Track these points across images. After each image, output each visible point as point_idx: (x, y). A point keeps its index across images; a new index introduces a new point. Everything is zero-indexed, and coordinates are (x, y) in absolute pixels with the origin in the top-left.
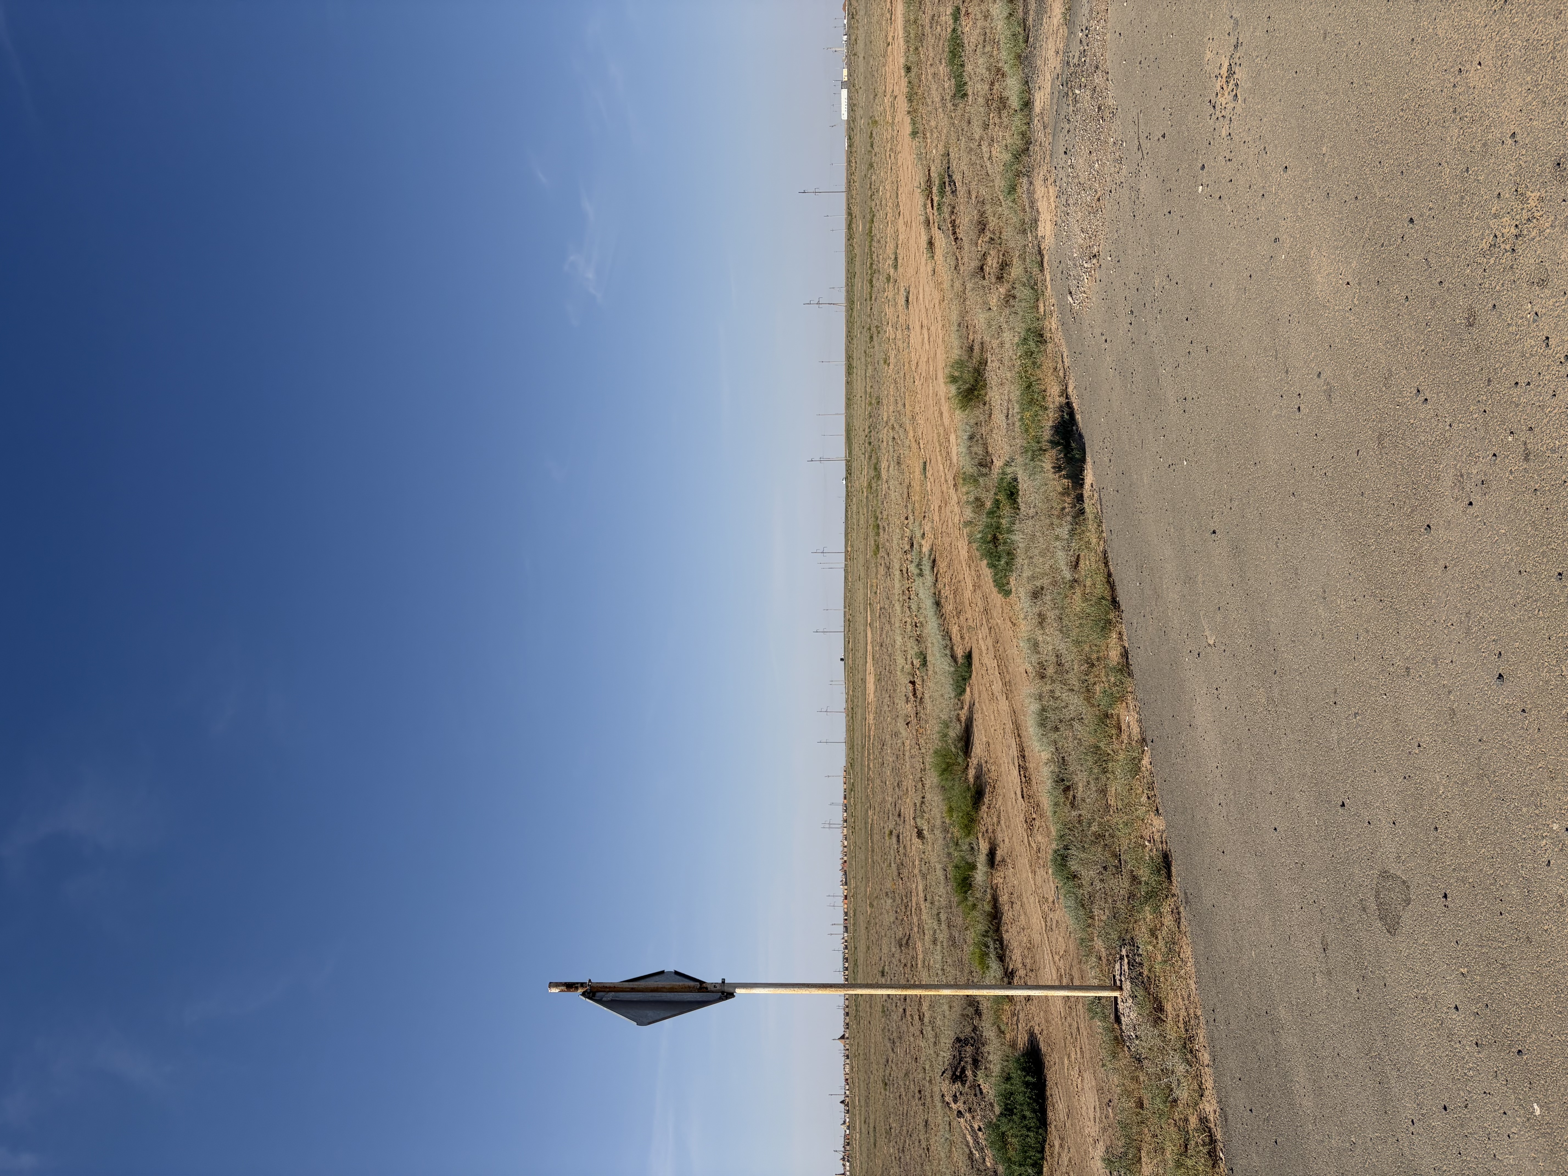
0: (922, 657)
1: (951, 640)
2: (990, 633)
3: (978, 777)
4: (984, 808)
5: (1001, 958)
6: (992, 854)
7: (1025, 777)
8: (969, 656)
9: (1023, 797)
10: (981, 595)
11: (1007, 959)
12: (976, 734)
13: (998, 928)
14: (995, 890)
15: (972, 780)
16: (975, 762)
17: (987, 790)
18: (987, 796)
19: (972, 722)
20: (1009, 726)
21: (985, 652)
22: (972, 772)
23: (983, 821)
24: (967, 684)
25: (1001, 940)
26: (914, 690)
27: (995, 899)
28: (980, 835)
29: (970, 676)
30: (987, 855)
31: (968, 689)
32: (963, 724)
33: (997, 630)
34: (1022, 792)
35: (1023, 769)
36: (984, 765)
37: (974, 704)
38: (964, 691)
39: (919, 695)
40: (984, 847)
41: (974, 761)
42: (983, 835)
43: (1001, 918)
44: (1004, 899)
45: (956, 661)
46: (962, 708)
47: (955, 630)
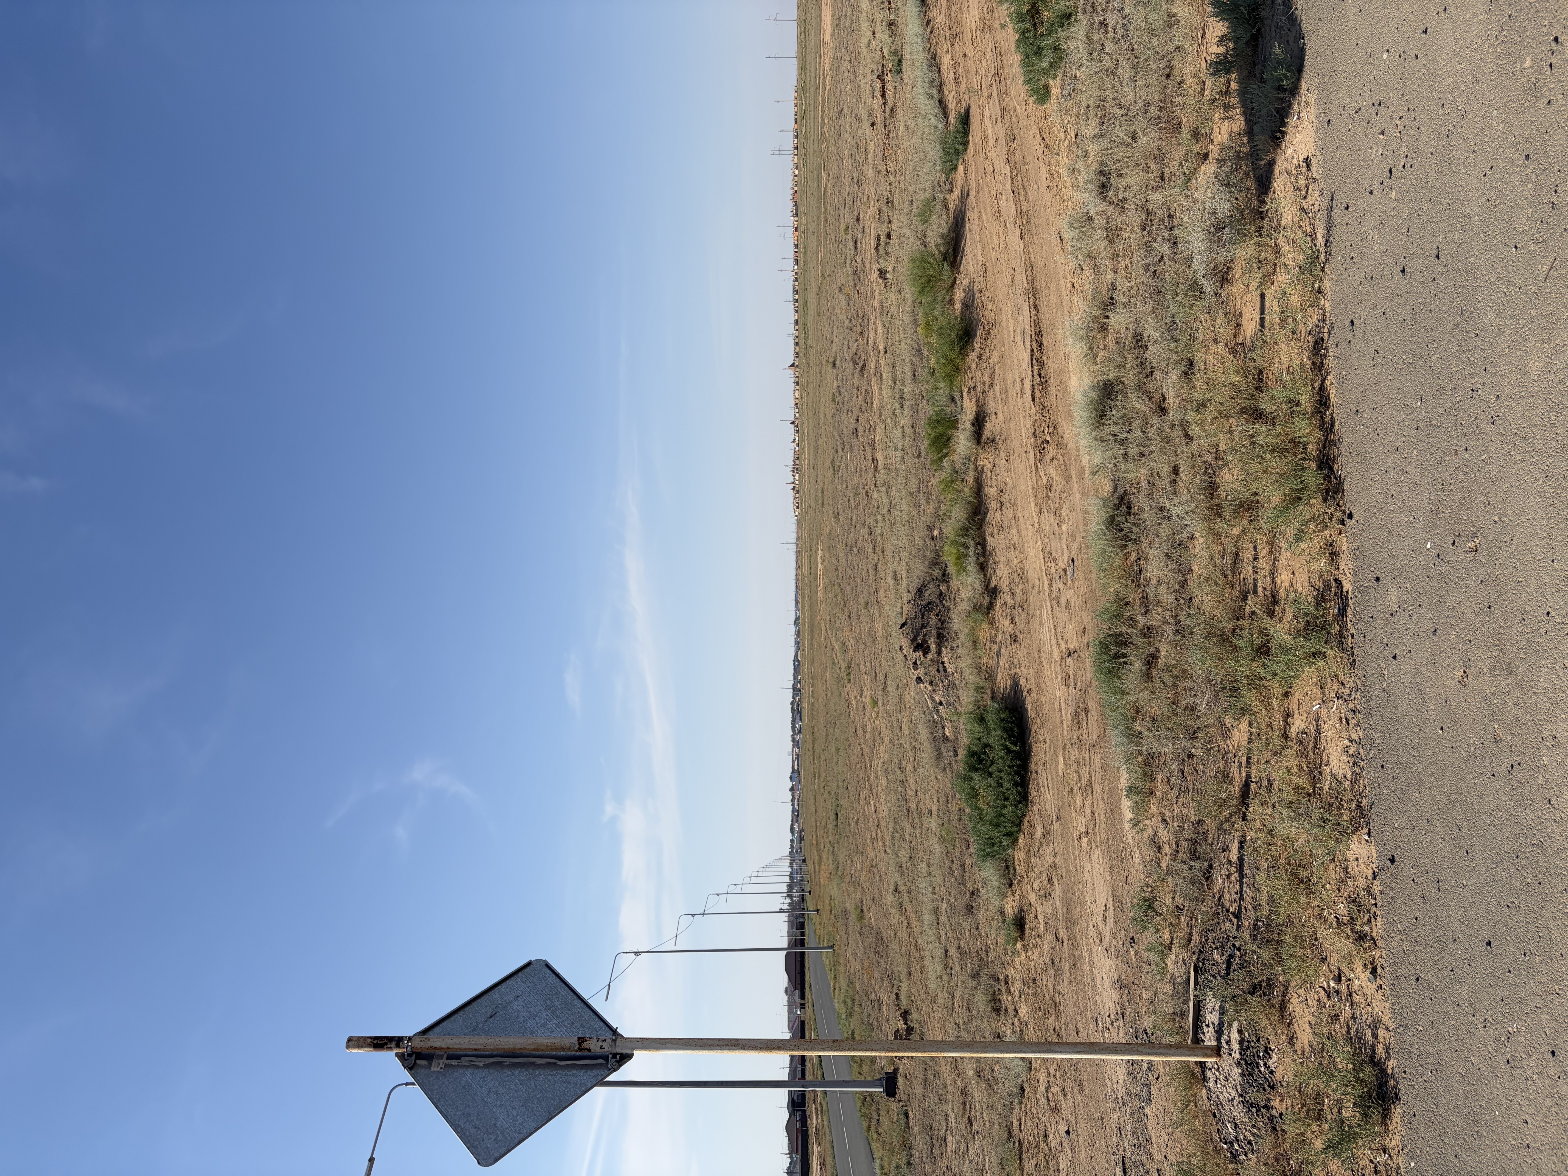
0: (896, 58)
1: (939, 71)
2: (1003, 117)
3: (967, 305)
4: (973, 356)
5: (982, 567)
6: (979, 422)
7: (1040, 375)
8: (965, 119)
9: (1033, 400)
10: (992, 45)
11: (990, 571)
12: (968, 244)
13: (981, 526)
14: (979, 473)
15: (958, 306)
16: (965, 282)
17: (979, 333)
18: (978, 339)
19: (963, 219)
20: (1021, 279)
21: (992, 142)
22: (959, 295)
23: (971, 372)
24: (961, 160)
25: (982, 544)
26: (883, 87)
27: (979, 489)
28: (966, 390)
29: (966, 150)
30: (973, 424)
31: (961, 168)
32: (951, 214)
33: (1014, 119)
34: (1033, 391)
35: (1038, 360)
36: (977, 295)
37: (968, 195)
38: (955, 168)
39: (890, 104)
40: (969, 408)
41: (963, 281)
42: (969, 393)
43: (986, 514)
44: (991, 491)
45: (945, 114)
46: (951, 191)
47: (946, 62)
